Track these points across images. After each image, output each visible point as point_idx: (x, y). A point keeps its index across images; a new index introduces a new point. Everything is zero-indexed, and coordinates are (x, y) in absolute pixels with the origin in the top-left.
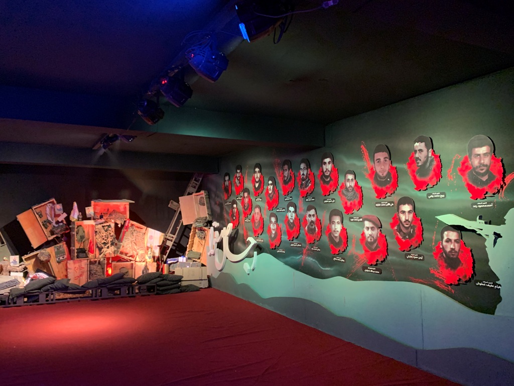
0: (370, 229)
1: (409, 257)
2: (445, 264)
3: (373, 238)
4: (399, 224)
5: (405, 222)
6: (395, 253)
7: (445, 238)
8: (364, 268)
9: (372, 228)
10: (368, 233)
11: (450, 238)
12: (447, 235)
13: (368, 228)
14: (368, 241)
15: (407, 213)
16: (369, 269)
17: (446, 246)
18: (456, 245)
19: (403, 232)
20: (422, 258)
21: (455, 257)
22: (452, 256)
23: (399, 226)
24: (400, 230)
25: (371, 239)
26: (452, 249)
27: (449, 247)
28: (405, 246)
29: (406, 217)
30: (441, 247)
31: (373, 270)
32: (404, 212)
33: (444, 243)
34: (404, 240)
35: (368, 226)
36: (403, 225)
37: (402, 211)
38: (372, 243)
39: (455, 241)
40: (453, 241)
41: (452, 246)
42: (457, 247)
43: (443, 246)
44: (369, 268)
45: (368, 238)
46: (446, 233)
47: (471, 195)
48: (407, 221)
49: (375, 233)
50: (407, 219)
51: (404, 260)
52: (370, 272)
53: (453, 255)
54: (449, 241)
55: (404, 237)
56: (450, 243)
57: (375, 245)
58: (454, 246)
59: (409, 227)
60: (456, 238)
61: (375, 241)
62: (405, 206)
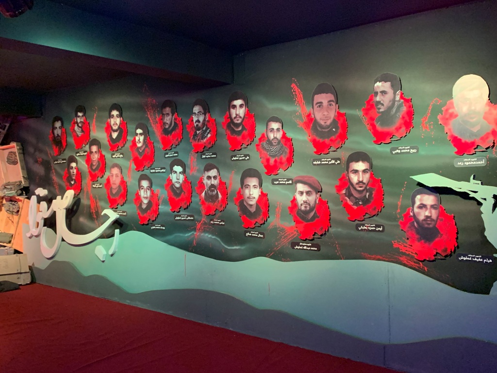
0: (305, 194)
1: (362, 228)
2: (417, 236)
3: (309, 205)
4: (349, 188)
5: (357, 184)
6: (340, 223)
7: (418, 203)
8: (294, 244)
9: (308, 193)
10: (301, 199)
11: (425, 203)
12: (421, 200)
13: (302, 193)
14: (301, 210)
15: (361, 173)
16: (301, 246)
17: (419, 213)
18: (433, 211)
19: (355, 197)
20: (381, 229)
21: (431, 226)
22: (426, 226)
23: (349, 190)
24: (350, 195)
25: (306, 207)
26: (427, 217)
27: (422, 215)
28: (356, 215)
29: (359, 178)
30: (411, 214)
31: (308, 246)
32: (356, 172)
33: (416, 210)
34: (355, 207)
35: (301, 190)
36: (355, 189)
37: (353, 170)
38: (306, 212)
39: (432, 206)
40: (429, 207)
41: (427, 213)
42: (434, 214)
43: (414, 213)
44: (301, 244)
45: (301, 205)
46: (418, 197)
47: (456, 150)
48: (360, 182)
49: (313, 199)
50: (361, 179)
51: (354, 232)
52: (303, 249)
53: (429, 224)
54: (423, 206)
55: (356, 203)
56: (424, 209)
57: (312, 214)
58: (431, 212)
59: (363, 190)
60: (433, 203)
61: (311, 210)
62: (357, 164)
